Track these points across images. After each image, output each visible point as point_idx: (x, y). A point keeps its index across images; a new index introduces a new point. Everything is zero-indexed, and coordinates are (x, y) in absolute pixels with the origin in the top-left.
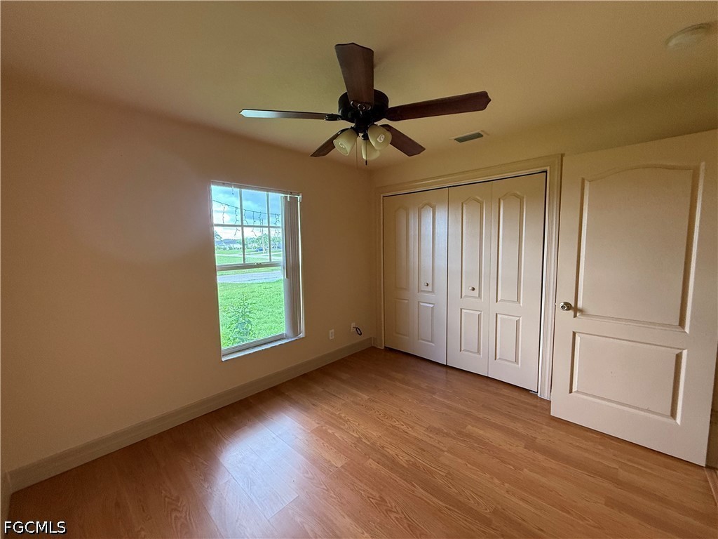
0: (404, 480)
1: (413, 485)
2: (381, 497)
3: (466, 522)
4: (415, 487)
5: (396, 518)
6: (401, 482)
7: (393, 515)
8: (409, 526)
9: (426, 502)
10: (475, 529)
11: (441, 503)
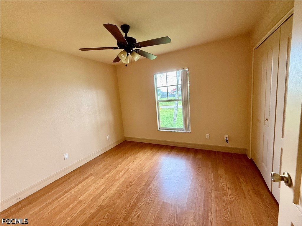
0: (141, 189)
1: (139, 192)
2: (132, 185)
3: (125, 211)
4: (138, 193)
5: (125, 190)
6: (140, 188)
7: (126, 189)
8: (122, 194)
9: (132, 197)
10: (122, 214)
11: (132, 202)
